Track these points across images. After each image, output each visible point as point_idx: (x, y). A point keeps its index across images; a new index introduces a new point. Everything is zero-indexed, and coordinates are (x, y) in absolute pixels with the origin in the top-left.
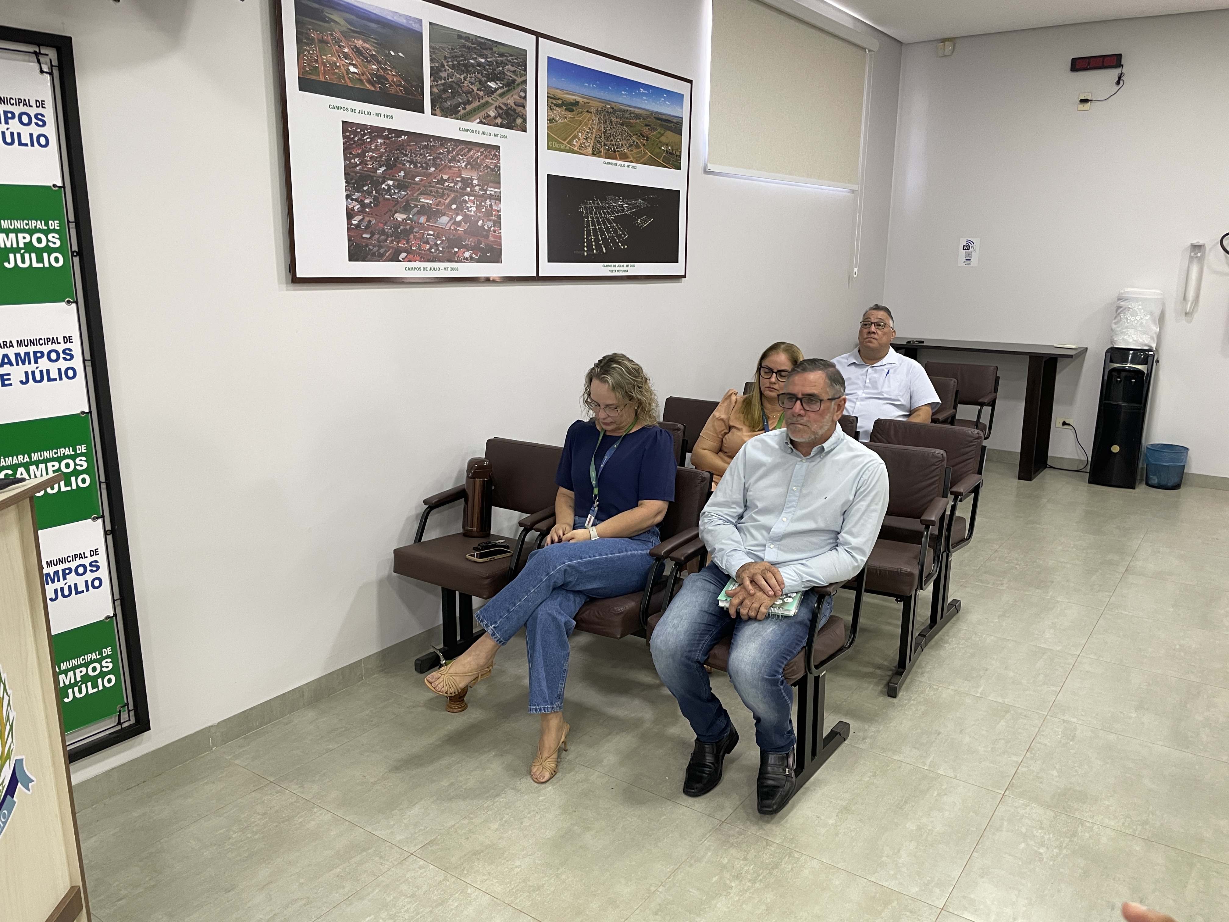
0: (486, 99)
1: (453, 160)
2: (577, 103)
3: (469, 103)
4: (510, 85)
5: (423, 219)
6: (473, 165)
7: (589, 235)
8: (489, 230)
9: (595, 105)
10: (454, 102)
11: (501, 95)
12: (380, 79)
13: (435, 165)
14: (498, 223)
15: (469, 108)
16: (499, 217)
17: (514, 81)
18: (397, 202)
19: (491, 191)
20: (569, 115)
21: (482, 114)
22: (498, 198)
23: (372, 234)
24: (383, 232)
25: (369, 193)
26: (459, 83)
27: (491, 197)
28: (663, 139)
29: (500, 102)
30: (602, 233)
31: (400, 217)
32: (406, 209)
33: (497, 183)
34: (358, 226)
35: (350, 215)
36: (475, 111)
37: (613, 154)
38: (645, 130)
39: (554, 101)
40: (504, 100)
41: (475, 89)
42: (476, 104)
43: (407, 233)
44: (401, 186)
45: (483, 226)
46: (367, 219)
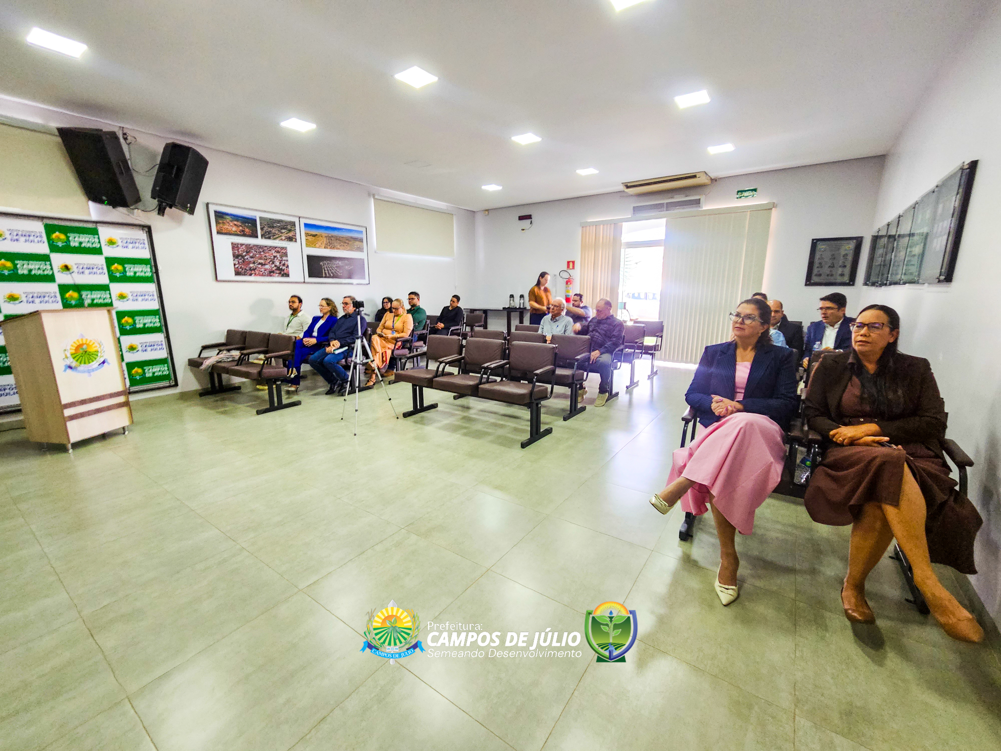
0: (281, 235)
1: (270, 250)
2: (316, 235)
3: (275, 236)
4: (290, 231)
5: (260, 266)
6: (278, 252)
7: (325, 270)
8: (284, 269)
9: (324, 235)
10: (269, 235)
11: (287, 233)
12: (243, 231)
13: (263, 251)
14: (288, 267)
15: (274, 237)
16: (288, 266)
17: (291, 230)
18: (250, 262)
19: (284, 258)
20: (314, 238)
21: (280, 238)
22: (287, 261)
23: (242, 269)
24: (246, 269)
25: (241, 259)
26: (270, 231)
27: (285, 260)
28: (355, 244)
29: (286, 235)
30: (331, 270)
31: (251, 265)
32: (254, 263)
33: (287, 256)
34: (237, 268)
35: (235, 265)
36: (277, 238)
37: (333, 248)
38: (347, 241)
39: (307, 235)
40: (288, 234)
41: (277, 232)
42: (277, 236)
43: (254, 270)
44: (252, 257)
45: (282, 269)
46: (240, 266)
